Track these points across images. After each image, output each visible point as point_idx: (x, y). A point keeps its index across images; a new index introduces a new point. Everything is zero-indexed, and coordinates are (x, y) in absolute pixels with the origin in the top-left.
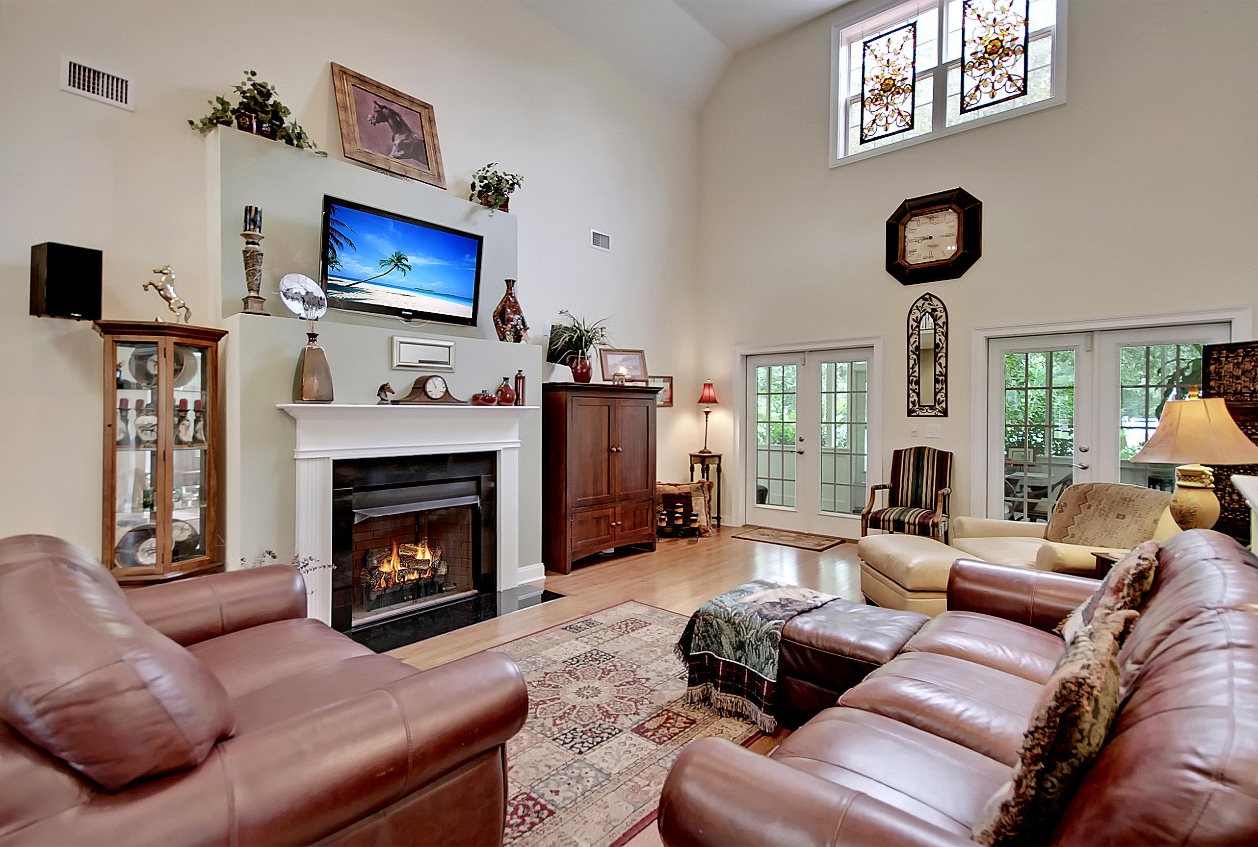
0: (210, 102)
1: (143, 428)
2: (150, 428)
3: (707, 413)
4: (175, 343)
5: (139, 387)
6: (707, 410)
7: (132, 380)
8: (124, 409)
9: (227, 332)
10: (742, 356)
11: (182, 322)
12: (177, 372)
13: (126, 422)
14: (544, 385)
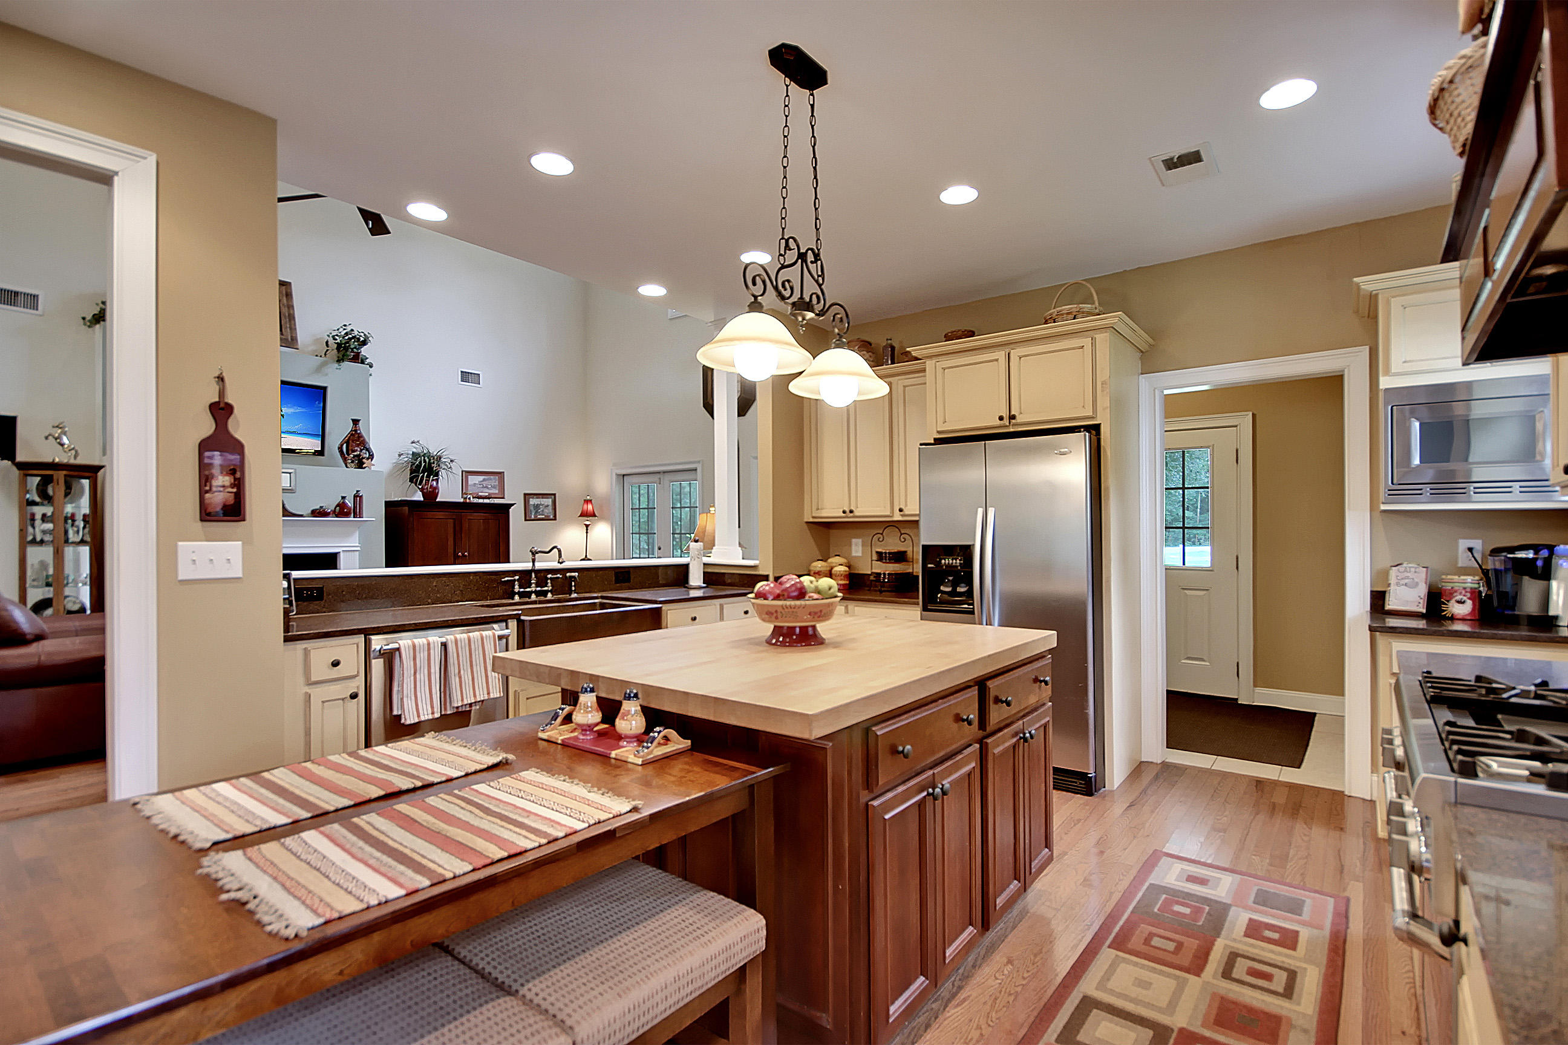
0: (97, 304)
1: (44, 532)
2: (50, 532)
3: (587, 526)
4: (65, 475)
5: (42, 504)
6: (588, 523)
7: (37, 499)
8: (33, 519)
9: (102, 467)
10: (618, 475)
11: (72, 461)
12: (66, 495)
13: (34, 528)
14: (386, 502)
